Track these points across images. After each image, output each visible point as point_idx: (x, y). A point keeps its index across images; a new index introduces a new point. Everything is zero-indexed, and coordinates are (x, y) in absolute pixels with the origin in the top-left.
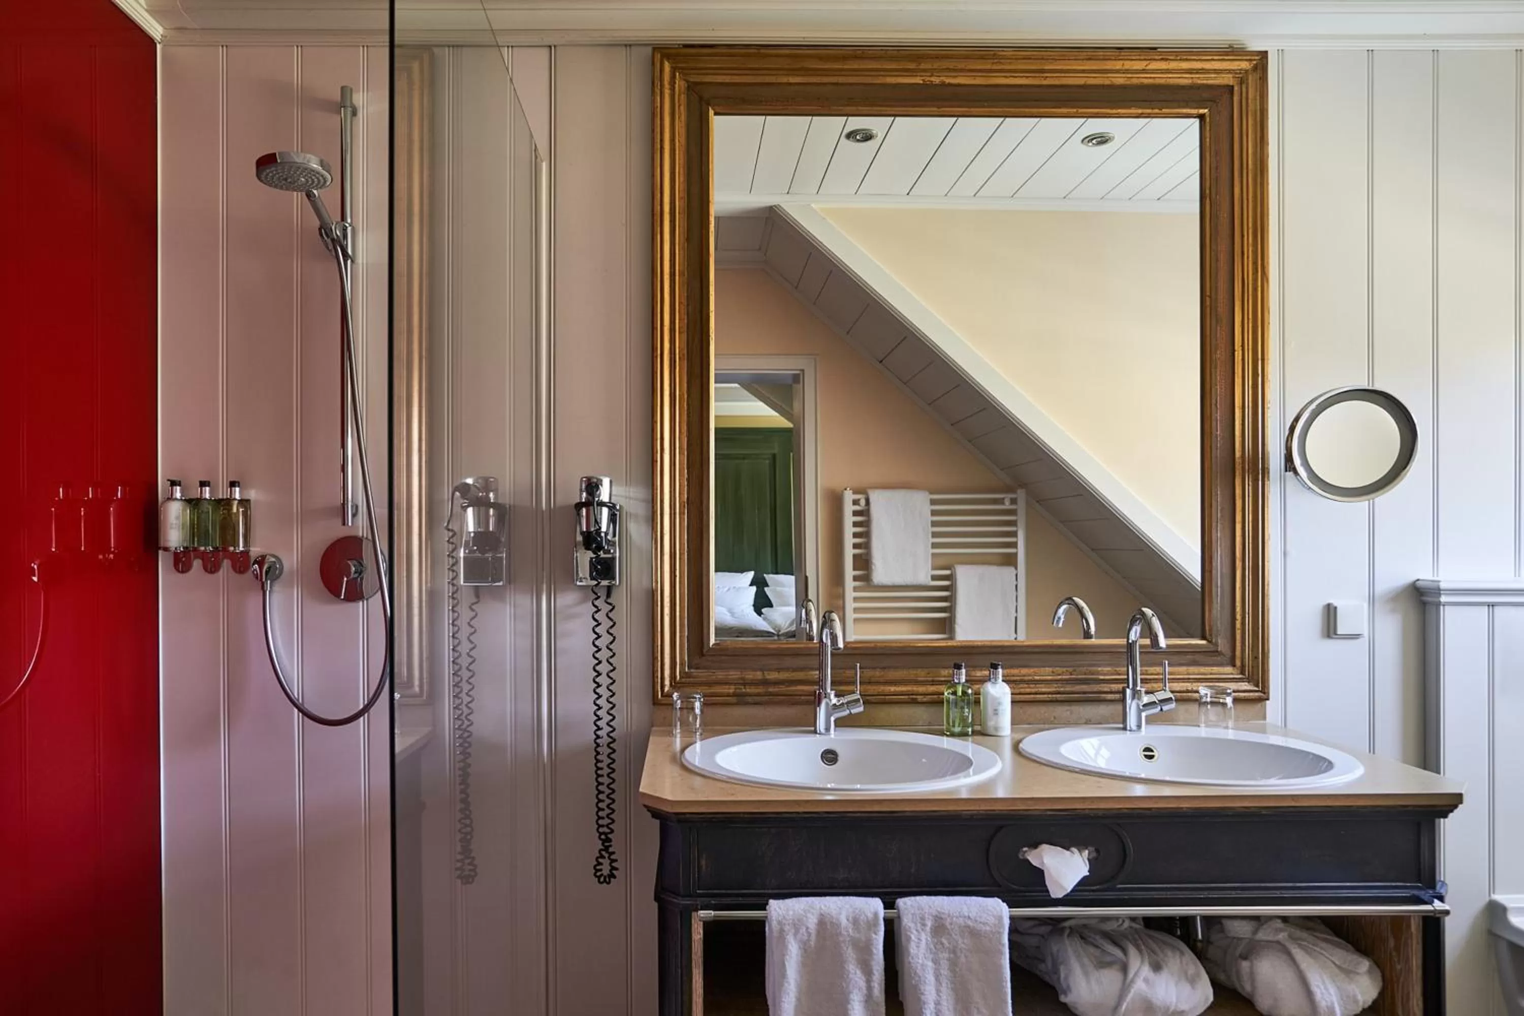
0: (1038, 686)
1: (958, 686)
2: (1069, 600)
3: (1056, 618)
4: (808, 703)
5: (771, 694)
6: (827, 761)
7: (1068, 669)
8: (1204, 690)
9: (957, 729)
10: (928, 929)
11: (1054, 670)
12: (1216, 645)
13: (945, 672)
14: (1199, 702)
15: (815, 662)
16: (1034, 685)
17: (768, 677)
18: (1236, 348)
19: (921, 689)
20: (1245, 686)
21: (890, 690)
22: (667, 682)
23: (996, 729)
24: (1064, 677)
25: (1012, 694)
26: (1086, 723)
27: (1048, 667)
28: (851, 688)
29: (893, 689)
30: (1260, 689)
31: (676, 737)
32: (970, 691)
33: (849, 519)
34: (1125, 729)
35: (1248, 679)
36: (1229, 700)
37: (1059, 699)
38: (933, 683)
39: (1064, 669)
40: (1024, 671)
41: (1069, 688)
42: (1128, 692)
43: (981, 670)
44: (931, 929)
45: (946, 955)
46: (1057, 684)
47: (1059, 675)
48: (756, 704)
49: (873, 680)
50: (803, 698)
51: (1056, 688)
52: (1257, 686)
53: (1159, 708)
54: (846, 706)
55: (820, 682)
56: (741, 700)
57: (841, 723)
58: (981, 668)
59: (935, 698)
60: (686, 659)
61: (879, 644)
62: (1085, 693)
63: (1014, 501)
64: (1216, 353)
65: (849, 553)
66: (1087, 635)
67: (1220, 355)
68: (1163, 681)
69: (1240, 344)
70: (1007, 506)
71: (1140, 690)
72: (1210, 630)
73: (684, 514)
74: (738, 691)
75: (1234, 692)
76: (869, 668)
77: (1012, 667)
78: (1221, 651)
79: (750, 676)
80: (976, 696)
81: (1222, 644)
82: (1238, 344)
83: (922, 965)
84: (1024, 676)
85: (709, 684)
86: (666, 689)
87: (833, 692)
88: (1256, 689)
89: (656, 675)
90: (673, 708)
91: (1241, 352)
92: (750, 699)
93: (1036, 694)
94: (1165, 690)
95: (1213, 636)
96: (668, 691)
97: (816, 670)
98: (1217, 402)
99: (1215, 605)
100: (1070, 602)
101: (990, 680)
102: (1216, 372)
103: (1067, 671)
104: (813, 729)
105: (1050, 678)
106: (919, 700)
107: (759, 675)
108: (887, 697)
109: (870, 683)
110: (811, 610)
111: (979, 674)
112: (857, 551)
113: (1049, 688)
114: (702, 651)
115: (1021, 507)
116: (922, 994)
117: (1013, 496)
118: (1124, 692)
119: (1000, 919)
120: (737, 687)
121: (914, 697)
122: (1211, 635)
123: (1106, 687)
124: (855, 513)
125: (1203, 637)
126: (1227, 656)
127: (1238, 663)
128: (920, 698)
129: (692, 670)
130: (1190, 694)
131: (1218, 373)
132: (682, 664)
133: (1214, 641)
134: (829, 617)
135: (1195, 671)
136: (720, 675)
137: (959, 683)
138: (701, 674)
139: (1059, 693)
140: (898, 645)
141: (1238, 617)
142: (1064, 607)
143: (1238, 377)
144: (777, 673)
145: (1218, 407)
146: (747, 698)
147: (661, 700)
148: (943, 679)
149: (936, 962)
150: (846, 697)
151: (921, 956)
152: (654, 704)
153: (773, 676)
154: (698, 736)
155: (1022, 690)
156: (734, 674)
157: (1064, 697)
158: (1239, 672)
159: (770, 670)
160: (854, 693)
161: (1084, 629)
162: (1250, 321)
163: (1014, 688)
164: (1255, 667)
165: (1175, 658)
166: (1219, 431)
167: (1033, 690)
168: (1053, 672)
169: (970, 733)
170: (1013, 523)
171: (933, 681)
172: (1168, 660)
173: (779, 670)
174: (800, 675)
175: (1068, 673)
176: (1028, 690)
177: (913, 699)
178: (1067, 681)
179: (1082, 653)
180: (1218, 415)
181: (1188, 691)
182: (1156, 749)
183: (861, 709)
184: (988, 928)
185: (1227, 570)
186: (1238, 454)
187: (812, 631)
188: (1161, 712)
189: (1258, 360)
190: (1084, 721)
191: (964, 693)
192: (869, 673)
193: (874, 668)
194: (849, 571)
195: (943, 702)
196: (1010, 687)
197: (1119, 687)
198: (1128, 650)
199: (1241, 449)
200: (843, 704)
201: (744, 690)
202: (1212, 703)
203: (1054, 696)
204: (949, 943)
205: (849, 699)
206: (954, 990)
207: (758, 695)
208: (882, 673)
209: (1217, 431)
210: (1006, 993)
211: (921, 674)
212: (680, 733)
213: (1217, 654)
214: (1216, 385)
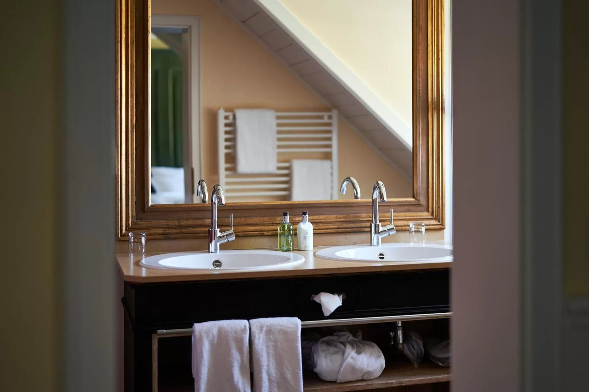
0: (328, 225)
1: (285, 225)
2: (348, 179)
3: (342, 189)
4: (204, 237)
5: (183, 233)
6: (215, 266)
7: (344, 215)
8: (411, 224)
9: (285, 248)
10: (264, 332)
11: (337, 216)
12: (419, 201)
13: (279, 218)
14: (409, 231)
15: (208, 214)
16: (326, 225)
17: (181, 223)
18: (429, 44)
19: (266, 228)
20: (434, 222)
21: (249, 229)
22: (124, 228)
23: (305, 247)
24: (342, 220)
25: (314, 229)
26: (354, 244)
27: (334, 214)
28: (227, 228)
29: (251, 228)
30: (441, 223)
31: (131, 257)
32: (291, 227)
33: (222, 129)
34: (371, 245)
35: (435, 218)
36: (423, 229)
37: (340, 231)
38: (273, 224)
39: (342, 216)
40: (321, 217)
41: (345, 225)
42: (373, 225)
43: (298, 217)
44: (265, 332)
45: (272, 344)
46: (338, 223)
47: (339, 219)
48: (175, 239)
49: (240, 223)
50: (201, 234)
51: (338, 225)
52: (439, 222)
53: (388, 234)
54: (225, 237)
55: (211, 225)
56: (166, 237)
57: (223, 247)
58: (298, 215)
59: (273, 233)
60: (135, 214)
61: (243, 204)
62: (352, 228)
63: (330, 117)
64: (419, 47)
65: (222, 152)
66: (356, 197)
67: (421, 48)
68: (390, 220)
69: (431, 42)
70: (326, 120)
71: (378, 225)
72: (417, 193)
73: (134, 132)
74: (165, 232)
75: (426, 225)
76: (238, 217)
77: (315, 215)
78: (422, 204)
79: (172, 223)
80: (295, 231)
81: (423, 201)
82: (430, 42)
83: (261, 348)
84: (321, 219)
85: (148, 228)
86: (124, 232)
87: (219, 230)
88: (439, 223)
89: (117, 224)
90: (129, 242)
91: (431, 47)
92: (172, 236)
93: (327, 229)
94: (391, 224)
95: (418, 196)
96: (124, 233)
97: (209, 219)
98: (419, 73)
99: (419, 180)
100: (348, 180)
101: (302, 221)
102: (419, 57)
103: (343, 216)
104: (208, 251)
105: (334, 220)
106: (265, 234)
107: (176, 223)
108: (248, 233)
109: (238, 225)
110: (204, 186)
111: (297, 219)
112: (228, 151)
113: (334, 226)
114: (144, 210)
115: (335, 121)
116: (261, 362)
117: (329, 114)
118: (371, 227)
119: (297, 325)
120: (164, 229)
121: (263, 232)
122: (417, 196)
123: (364, 225)
124: (226, 125)
125: (414, 197)
126: (425, 207)
127: (430, 210)
128: (265, 233)
129: (138, 221)
130: (406, 227)
131: (420, 57)
132: (132, 217)
133: (418, 199)
134: (217, 188)
135: (409, 215)
136: (154, 223)
137: (286, 223)
138: (144, 223)
139: (339, 228)
140: (253, 204)
141: (430, 186)
142: (346, 183)
143: (430, 60)
144: (186, 221)
145: (420, 75)
146: (170, 235)
147: (120, 238)
148: (278, 222)
149: (267, 347)
150: (225, 232)
151: (260, 344)
152: (117, 241)
153: (184, 223)
154: (143, 256)
155: (320, 227)
156: (163, 223)
157: (342, 230)
158: (431, 214)
159: (183, 219)
160: (230, 230)
161: (355, 195)
162: (436, 30)
163: (316, 226)
164: (438, 212)
165: (399, 209)
166: (420, 88)
167: (326, 227)
168: (336, 217)
169: (292, 250)
170: (330, 132)
171: (273, 223)
172: (393, 209)
173: (187, 219)
174: (199, 222)
175: (344, 218)
176: (323, 227)
177: (262, 233)
178: (344, 222)
179: (351, 206)
180: (420, 79)
181: (405, 226)
182: (385, 255)
183: (234, 238)
184: (291, 330)
185: (425, 161)
186: (430, 100)
187: (205, 198)
188: (389, 236)
189: (439, 51)
190: (353, 243)
191: (289, 230)
192: (238, 220)
193: (241, 217)
194: (222, 164)
195: (278, 235)
196: (313, 226)
197: (368, 224)
198: (373, 205)
199: (431, 98)
200: (224, 236)
201: (168, 231)
202: (415, 231)
203: (337, 230)
204: (273, 338)
205: (228, 233)
206: (276, 360)
207: (177, 233)
208: (245, 220)
209: (419, 88)
210: (299, 360)
211: (266, 220)
212: (133, 255)
213: (420, 205)
214: (419, 63)
